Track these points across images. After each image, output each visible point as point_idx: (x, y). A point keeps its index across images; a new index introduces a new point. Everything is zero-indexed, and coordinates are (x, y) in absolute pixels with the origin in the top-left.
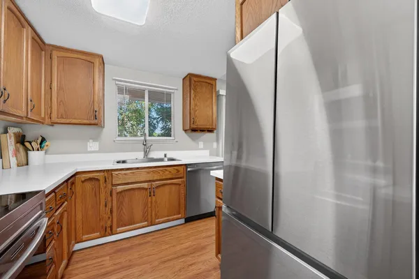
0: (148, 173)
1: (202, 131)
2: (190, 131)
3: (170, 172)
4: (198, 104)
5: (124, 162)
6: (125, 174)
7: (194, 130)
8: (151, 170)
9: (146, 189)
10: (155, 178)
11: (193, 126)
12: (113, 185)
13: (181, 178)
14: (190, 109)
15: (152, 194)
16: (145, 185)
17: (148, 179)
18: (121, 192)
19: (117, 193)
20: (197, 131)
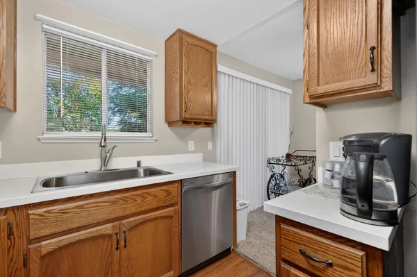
0: (114, 203)
1: (197, 123)
2: (180, 123)
3: (155, 196)
4: (192, 80)
5: (60, 182)
6: (63, 212)
7: (186, 122)
8: (118, 196)
9: (110, 236)
10: (127, 212)
11: (184, 115)
12: (30, 242)
13: (173, 205)
14: (181, 87)
15: (122, 243)
16: (107, 228)
17: (113, 216)
18: (51, 254)
19: (43, 257)
20: (190, 123)
